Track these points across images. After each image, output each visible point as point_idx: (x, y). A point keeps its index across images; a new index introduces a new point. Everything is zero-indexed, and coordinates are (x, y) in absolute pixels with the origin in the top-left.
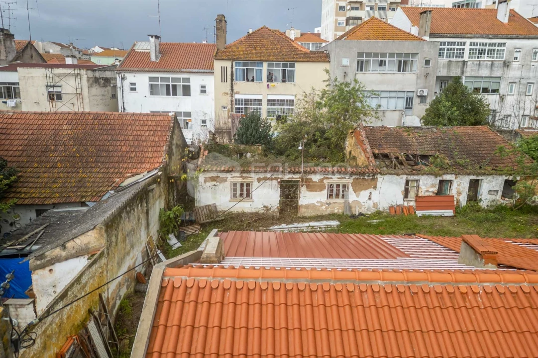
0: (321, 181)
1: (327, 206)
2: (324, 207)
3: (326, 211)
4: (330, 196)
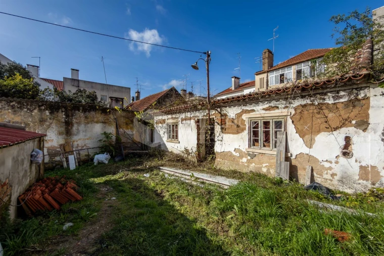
0: (239, 115)
1: (249, 158)
2: (244, 160)
3: (248, 167)
4: (254, 141)
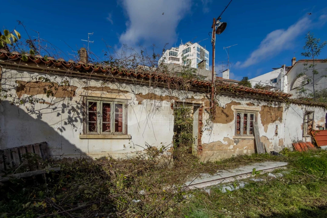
0: (229, 105)
1: (235, 144)
2: (231, 147)
3: (234, 152)
4: (238, 130)
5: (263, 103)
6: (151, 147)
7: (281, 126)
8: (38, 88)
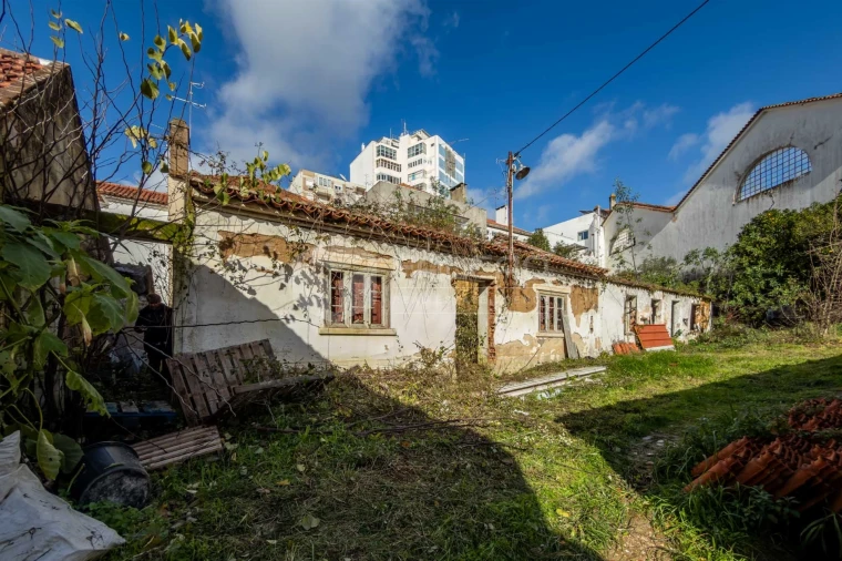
0: (530, 283)
1: (539, 345)
3: (539, 358)
4: (541, 324)
5: (574, 282)
6: (424, 350)
7: (597, 317)
8: (253, 246)
